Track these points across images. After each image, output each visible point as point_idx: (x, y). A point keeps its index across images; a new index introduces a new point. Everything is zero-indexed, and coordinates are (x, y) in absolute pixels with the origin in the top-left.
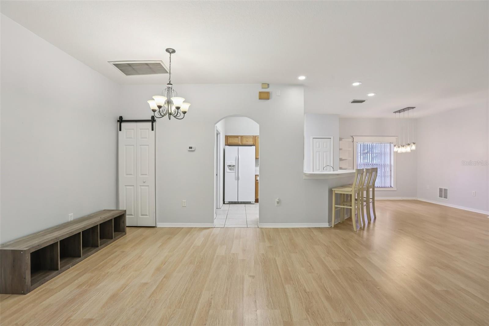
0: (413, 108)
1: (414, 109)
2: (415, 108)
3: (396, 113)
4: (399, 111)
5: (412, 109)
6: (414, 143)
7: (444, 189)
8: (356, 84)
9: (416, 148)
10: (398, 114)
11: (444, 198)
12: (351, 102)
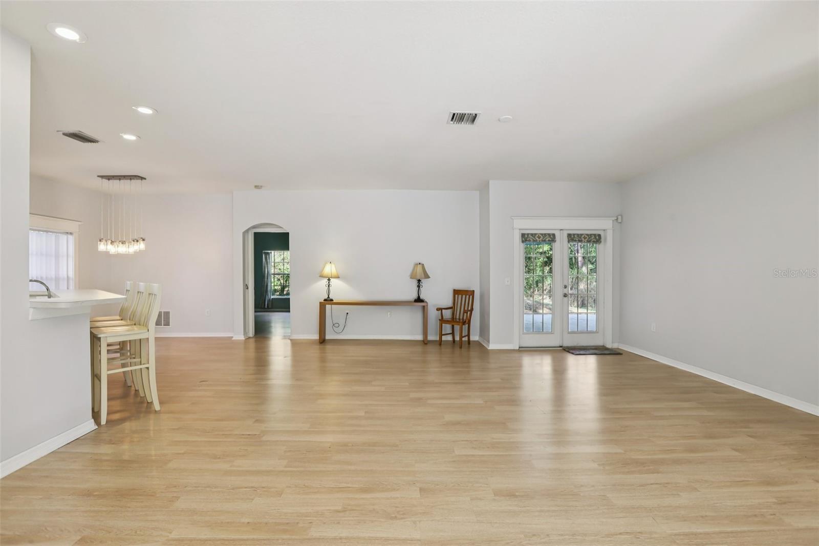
0: (142, 178)
1: (144, 181)
2: (145, 179)
3: (104, 180)
4: (109, 178)
5: (140, 181)
6: (143, 240)
7: (164, 312)
8: (145, 111)
9: (146, 247)
10: (105, 181)
11: (164, 325)
12: (64, 132)
